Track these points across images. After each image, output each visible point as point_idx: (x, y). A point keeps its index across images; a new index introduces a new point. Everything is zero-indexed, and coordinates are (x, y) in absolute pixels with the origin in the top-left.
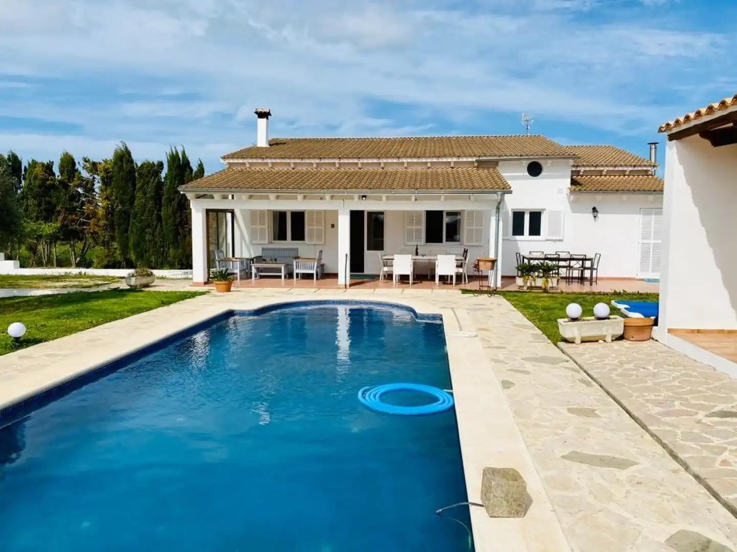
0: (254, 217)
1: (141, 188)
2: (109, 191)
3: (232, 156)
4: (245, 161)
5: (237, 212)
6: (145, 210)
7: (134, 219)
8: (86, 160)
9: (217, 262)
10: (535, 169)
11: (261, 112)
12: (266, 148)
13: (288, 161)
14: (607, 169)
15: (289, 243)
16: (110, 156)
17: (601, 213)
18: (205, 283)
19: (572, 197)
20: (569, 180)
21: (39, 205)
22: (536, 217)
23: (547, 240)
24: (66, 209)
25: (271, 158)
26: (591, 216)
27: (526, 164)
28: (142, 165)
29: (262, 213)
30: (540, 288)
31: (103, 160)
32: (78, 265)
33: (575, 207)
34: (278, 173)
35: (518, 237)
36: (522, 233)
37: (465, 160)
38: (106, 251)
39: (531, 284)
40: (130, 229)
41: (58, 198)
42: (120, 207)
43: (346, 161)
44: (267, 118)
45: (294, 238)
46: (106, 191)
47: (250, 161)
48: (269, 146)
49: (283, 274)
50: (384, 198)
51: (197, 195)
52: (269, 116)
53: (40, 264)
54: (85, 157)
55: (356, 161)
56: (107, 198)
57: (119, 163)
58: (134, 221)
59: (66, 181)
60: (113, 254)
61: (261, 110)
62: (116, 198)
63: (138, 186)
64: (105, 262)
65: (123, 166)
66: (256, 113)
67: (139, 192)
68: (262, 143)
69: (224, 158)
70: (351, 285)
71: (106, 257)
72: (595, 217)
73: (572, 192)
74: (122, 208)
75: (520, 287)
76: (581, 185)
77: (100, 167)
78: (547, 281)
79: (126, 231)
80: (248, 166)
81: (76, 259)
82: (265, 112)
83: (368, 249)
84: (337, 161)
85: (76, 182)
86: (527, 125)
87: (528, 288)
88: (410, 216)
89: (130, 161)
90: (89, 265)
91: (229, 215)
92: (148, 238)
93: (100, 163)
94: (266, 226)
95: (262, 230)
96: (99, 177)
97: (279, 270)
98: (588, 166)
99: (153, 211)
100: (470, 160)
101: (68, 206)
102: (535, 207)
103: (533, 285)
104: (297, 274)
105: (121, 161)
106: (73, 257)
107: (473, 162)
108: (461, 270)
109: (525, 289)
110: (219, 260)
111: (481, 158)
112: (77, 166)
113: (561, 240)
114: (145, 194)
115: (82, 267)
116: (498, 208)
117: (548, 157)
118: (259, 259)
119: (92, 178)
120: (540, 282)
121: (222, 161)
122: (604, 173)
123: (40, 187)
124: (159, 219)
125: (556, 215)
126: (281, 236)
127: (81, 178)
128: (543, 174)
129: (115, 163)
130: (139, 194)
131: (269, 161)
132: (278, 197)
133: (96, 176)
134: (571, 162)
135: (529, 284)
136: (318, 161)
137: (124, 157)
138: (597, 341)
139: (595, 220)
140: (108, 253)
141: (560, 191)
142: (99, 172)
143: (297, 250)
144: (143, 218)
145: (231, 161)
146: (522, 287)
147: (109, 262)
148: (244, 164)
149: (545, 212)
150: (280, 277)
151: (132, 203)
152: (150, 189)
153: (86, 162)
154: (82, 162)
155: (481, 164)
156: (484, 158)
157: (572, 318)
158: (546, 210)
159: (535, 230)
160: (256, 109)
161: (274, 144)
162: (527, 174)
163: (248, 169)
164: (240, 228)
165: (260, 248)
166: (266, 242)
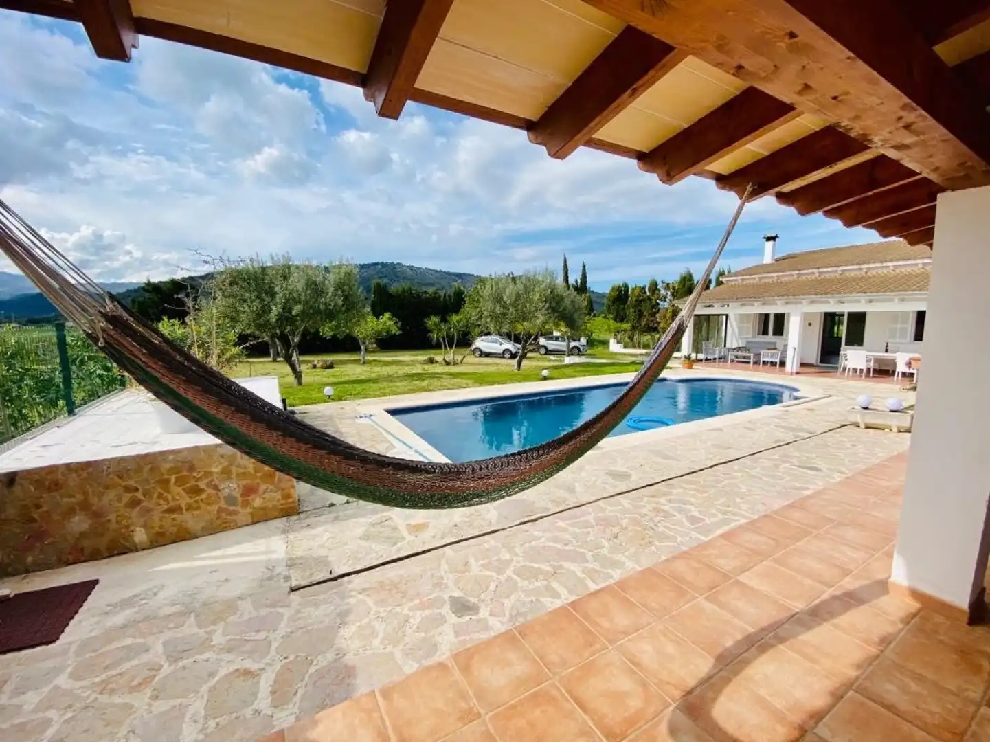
0: (743, 318)
4: (739, 278)
5: (731, 316)
8: (663, 282)
12: (771, 264)
13: (772, 275)
15: (770, 337)
16: (678, 279)
21: (635, 312)
25: (758, 274)
29: (748, 315)
31: (675, 281)
41: (646, 307)
43: (825, 270)
45: (775, 334)
47: (742, 277)
48: (774, 262)
49: (751, 361)
50: (863, 301)
53: (634, 347)
55: (835, 269)
57: (683, 282)
70: (797, 373)
77: (671, 286)
80: (740, 281)
83: (846, 344)
84: (816, 271)
85: (656, 297)
88: (894, 317)
91: (724, 317)
95: (748, 328)
96: (670, 292)
97: (749, 358)
104: (764, 362)
105: (684, 280)
118: (739, 349)
119: (665, 293)
123: (636, 301)
126: (765, 332)
127: (659, 294)
131: (756, 276)
133: (668, 292)
136: (797, 272)
138: (883, 429)
142: (670, 289)
143: (775, 343)
145: (727, 279)
148: (737, 280)
150: (749, 363)
161: (782, 259)
163: (740, 283)
164: (732, 326)
165: (745, 341)
166: (750, 336)
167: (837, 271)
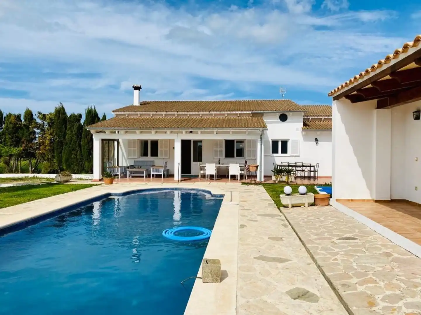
0: (130, 143)
1: (70, 128)
2: (52, 131)
3: (118, 110)
4: (125, 113)
5: (120, 141)
6: (72, 141)
7: (66, 146)
8: (39, 113)
9: (108, 168)
10: (283, 118)
11: (136, 87)
12: (138, 106)
13: (149, 113)
14: (324, 117)
15: (149, 158)
16: (53, 111)
17: (321, 141)
18: (100, 180)
19: (304, 133)
20: (302, 124)
21: (12, 138)
22: (285, 144)
23: (291, 156)
24: (27, 141)
25: (139, 111)
26: (315, 143)
27: (278, 115)
28: (71, 116)
29: (134, 141)
30: (284, 182)
31: (49, 113)
32: (33, 172)
33: (306, 138)
34: (143, 119)
35: (275, 155)
36: (277, 152)
37: (245, 112)
38: (49, 164)
39: (280, 179)
40: (63, 151)
41: (23, 134)
42: (58, 139)
43: (181, 113)
44: (139, 90)
45: (152, 155)
46: (50, 130)
47: (128, 113)
48: (140, 105)
49: (144, 175)
50: (199, 133)
51: (97, 131)
52: (141, 89)
53: (11, 172)
54: (39, 111)
56: (51, 134)
57: (58, 115)
58: (65, 147)
59: (28, 125)
60: (53, 166)
61: (136, 86)
62: (56, 134)
63: (68, 127)
64: (49, 170)
65: (60, 116)
66: (133, 87)
67: (69, 131)
68: (136, 103)
69: (114, 111)
70: (182, 181)
71: (49, 167)
72: (317, 143)
73: (303, 130)
74: (59, 140)
75: (274, 181)
76: (309, 126)
77: (47, 117)
78: (288, 178)
79: (61, 152)
80: (127, 115)
81: (32, 169)
82: (138, 87)
84: (176, 113)
85: (34, 125)
86: (283, 94)
87: (278, 182)
88: (216, 143)
89: (64, 113)
90: (39, 172)
91: (116, 143)
92: (73, 156)
93: (47, 115)
94: (137, 149)
95: (134, 151)
96: (47, 123)
97: (143, 173)
98: (313, 116)
99: (76, 142)
100: (248, 112)
101: (28, 139)
102: (284, 138)
103: (281, 180)
104: (153, 175)
105: (59, 114)
106: (30, 167)
107: (249, 114)
108: (243, 172)
109: (277, 182)
110: (109, 167)
111: (254, 112)
112: (34, 117)
113: (299, 156)
114: (72, 132)
115: (35, 173)
116: (261, 138)
117: (290, 111)
118: (132, 167)
119: (42, 123)
120: (284, 179)
121: (112, 113)
122: (323, 120)
123: (13, 128)
124: (80, 146)
125: (295, 142)
126: (145, 154)
127: (36, 123)
128: (288, 120)
129: (56, 115)
130: (68, 132)
131: (138, 113)
132: (141, 132)
133: (45, 122)
134: (303, 114)
135: (279, 180)
136: (165, 113)
137: (61, 111)
138: (300, 206)
139: (317, 145)
140: (50, 165)
141: (297, 130)
142: (46, 120)
143: (153, 162)
144: (70, 145)
145: (118, 113)
146: (276, 181)
147: (51, 170)
148: (124, 115)
149: (289, 141)
150: (143, 177)
151: (64, 137)
152: (75, 129)
153: (39, 114)
154: (37, 114)
155: (254, 115)
156: (256, 112)
157: (287, 194)
158: (290, 139)
159: (285, 150)
160: (133, 85)
161: (143, 104)
162: (279, 120)
163: (127, 117)
164: (122, 150)
165: (133, 161)
166: (137, 157)
167: (187, 114)
